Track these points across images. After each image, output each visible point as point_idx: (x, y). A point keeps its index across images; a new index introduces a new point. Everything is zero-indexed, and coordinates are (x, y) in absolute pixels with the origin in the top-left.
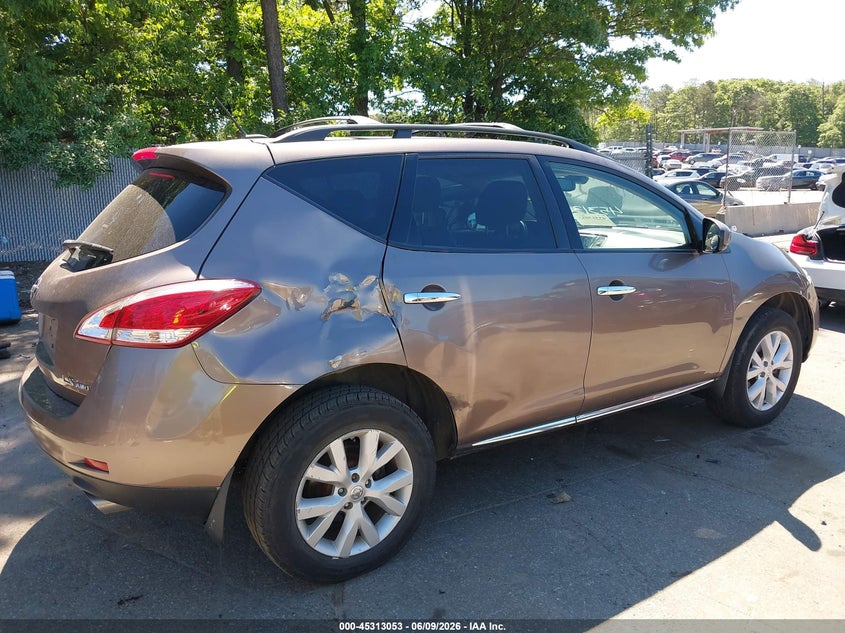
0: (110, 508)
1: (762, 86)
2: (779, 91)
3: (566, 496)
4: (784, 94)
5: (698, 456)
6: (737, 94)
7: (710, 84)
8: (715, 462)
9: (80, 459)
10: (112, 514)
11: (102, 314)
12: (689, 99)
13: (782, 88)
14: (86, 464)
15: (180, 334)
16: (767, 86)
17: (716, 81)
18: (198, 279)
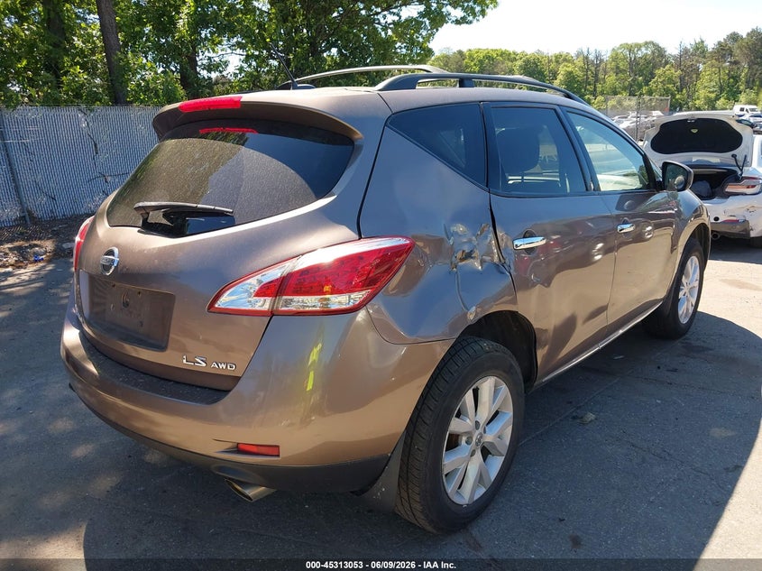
0: (260, 493)
1: (501, 55)
2: (515, 59)
3: (591, 416)
4: (519, 63)
5: (659, 368)
6: (481, 62)
7: (460, 53)
8: (675, 370)
9: (230, 445)
10: (261, 499)
11: (253, 283)
12: (445, 65)
13: (517, 58)
14: (238, 449)
15: (358, 296)
16: (506, 55)
17: (465, 50)
18: (360, 238)
